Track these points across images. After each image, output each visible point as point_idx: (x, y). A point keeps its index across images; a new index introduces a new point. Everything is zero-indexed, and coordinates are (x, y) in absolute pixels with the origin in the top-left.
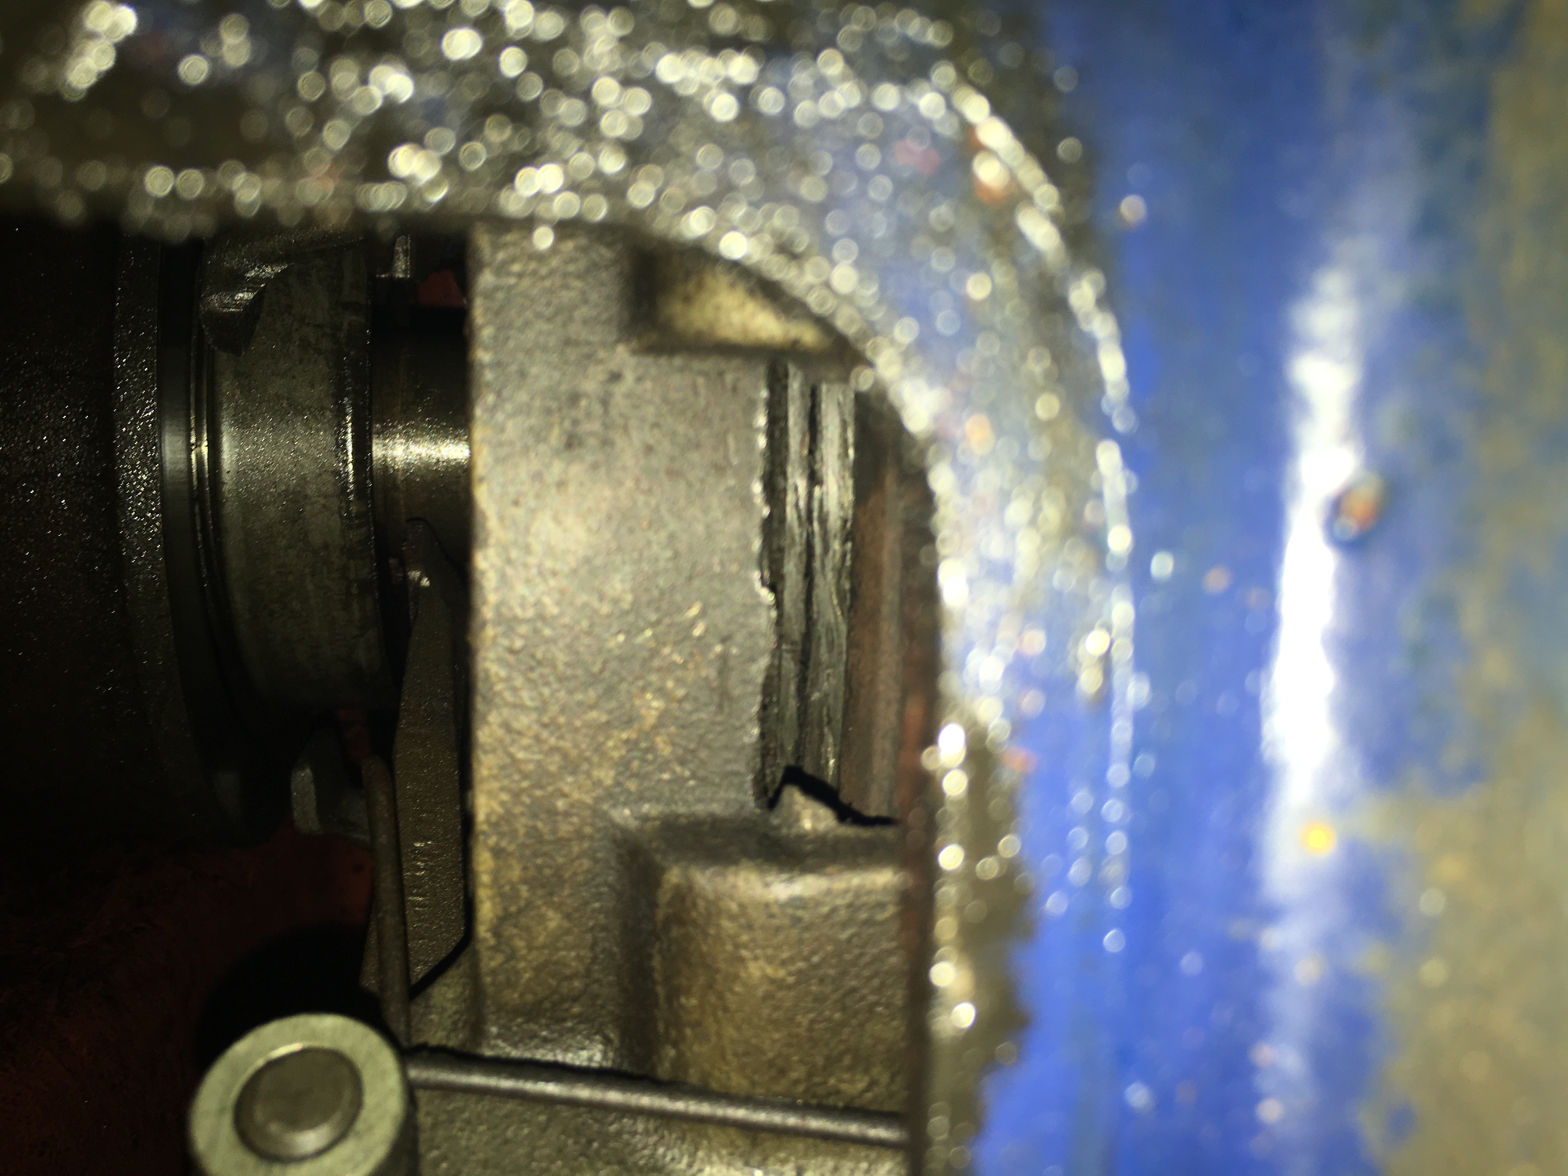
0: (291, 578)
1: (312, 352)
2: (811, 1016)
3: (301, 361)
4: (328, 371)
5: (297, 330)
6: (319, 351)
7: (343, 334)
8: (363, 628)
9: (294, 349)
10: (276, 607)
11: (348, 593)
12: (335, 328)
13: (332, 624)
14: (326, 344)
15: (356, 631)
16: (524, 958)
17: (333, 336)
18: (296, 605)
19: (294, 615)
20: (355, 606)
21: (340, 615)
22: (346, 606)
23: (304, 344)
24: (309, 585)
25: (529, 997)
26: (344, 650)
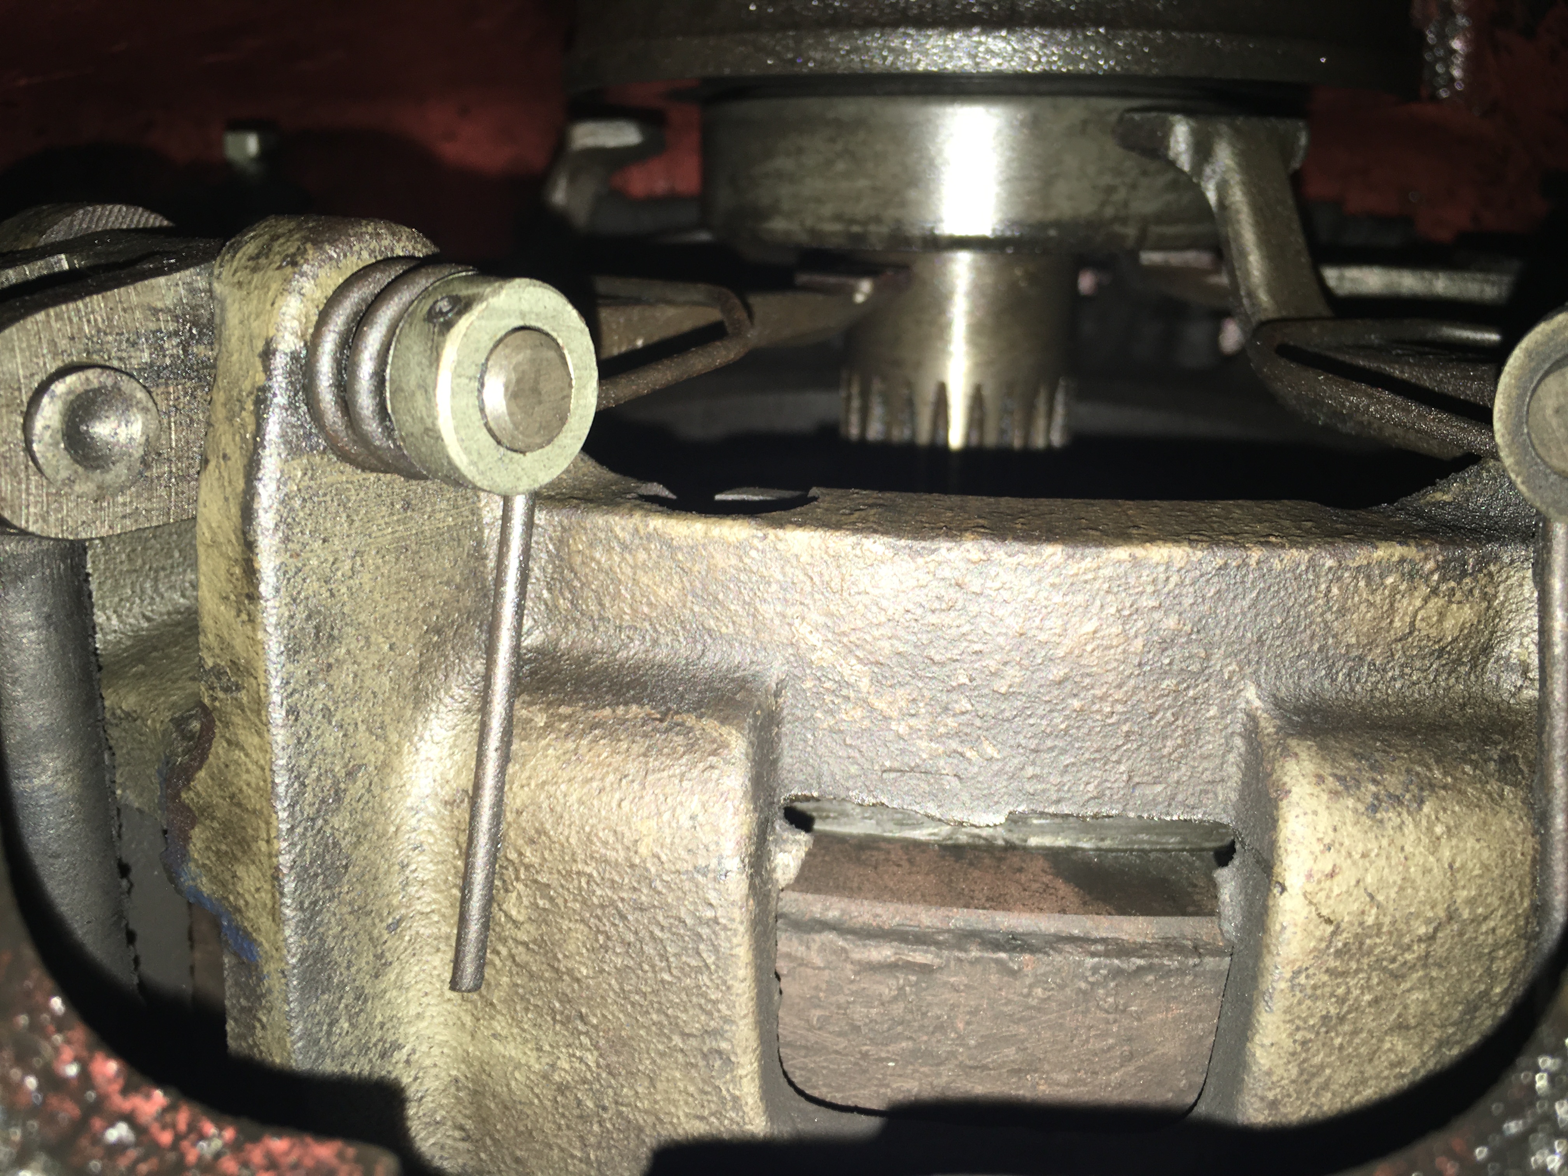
0: (871, 164)
1: (1102, 197)
2: (595, 874)
3: (1094, 187)
4: (1083, 215)
5: (1124, 182)
6: (1103, 204)
7: (1117, 228)
8: (813, 232)
9: (1107, 179)
10: (839, 147)
11: (852, 221)
12: (1124, 221)
13: (819, 200)
14: (1109, 212)
15: (809, 222)
16: (623, 559)
17: (1116, 219)
18: (841, 166)
19: (829, 163)
20: (837, 227)
21: (827, 210)
22: (838, 217)
23: (1110, 190)
24: (862, 183)
25: (578, 559)
26: (786, 206)
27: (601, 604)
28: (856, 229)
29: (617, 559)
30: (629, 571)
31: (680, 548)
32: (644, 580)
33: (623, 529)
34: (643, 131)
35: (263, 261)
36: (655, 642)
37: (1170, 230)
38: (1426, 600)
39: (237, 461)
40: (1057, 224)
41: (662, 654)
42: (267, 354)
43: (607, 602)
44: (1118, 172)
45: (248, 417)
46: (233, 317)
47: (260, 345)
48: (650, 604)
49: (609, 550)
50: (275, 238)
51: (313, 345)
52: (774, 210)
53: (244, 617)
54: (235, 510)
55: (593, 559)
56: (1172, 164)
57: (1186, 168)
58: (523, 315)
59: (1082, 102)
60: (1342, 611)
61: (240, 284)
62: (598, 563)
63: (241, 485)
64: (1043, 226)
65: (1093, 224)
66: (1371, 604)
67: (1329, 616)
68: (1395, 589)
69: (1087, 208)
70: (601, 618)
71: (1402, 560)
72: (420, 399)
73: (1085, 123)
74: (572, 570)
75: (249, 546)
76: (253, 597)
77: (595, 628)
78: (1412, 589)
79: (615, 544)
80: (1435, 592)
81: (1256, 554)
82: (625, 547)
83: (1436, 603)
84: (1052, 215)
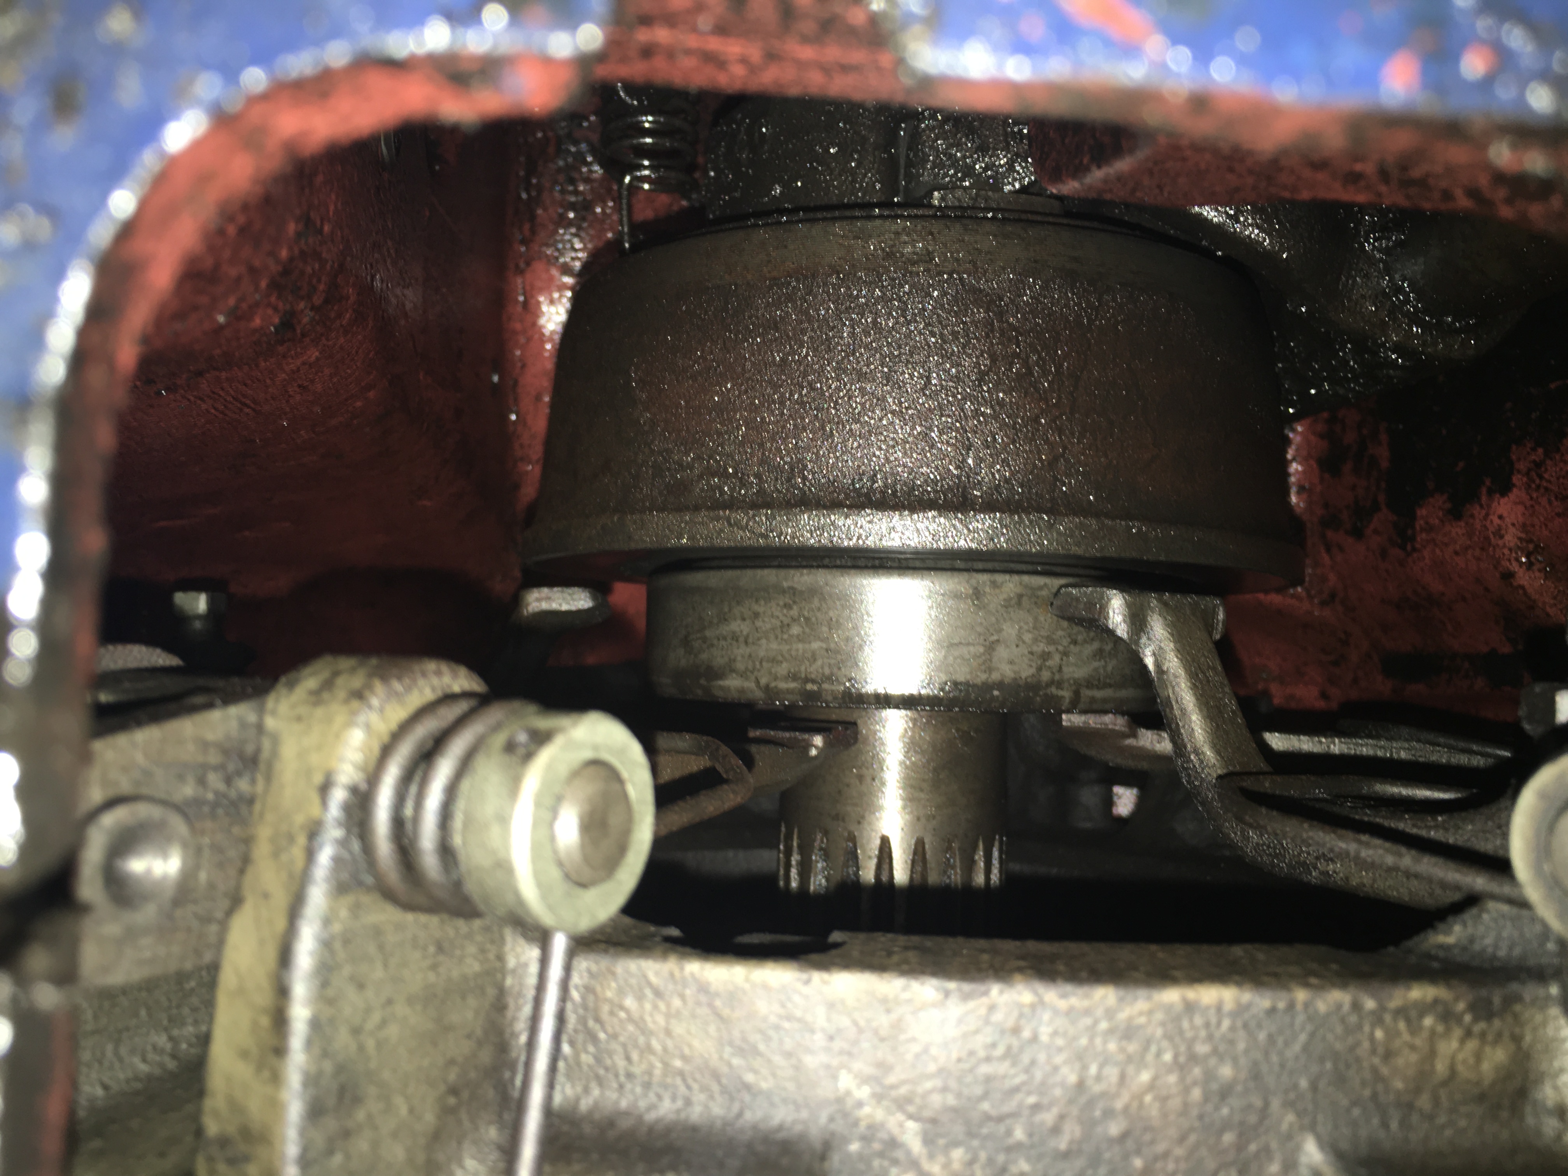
0: (825, 629)
1: (1039, 662)
3: (1031, 653)
4: (1023, 677)
5: (1057, 649)
6: (1039, 669)
7: (1053, 690)
8: (767, 689)
9: (1042, 647)
10: (794, 612)
11: (807, 680)
12: (1059, 685)
13: (773, 660)
14: (1046, 676)
15: (763, 681)
16: (655, 1007)
17: (1051, 683)
18: (795, 630)
19: (785, 627)
20: (793, 685)
21: (783, 669)
22: (794, 677)
23: (1045, 656)
24: (816, 645)
25: (606, 1008)
26: (740, 666)
27: (628, 1059)
28: (809, 687)
29: (648, 1006)
30: (661, 1020)
31: (717, 994)
32: (679, 1029)
33: (657, 974)
34: (594, 598)
35: (326, 695)
36: (688, 1102)
37: (1099, 694)
38: (1462, 1041)
39: (281, 899)
40: (1000, 685)
41: (696, 1114)
42: (325, 789)
43: (635, 1056)
44: (1050, 641)
45: (297, 853)
46: (289, 751)
47: (318, 779)
48: (684, 1058)
49: (640, 998)
50: (336, 674)
51: (373, 778)
52: (730, 669)
53: (266, 1074)
54: (271, 954)
55: (622, 1008)
56: (1111, 633)
57: (1125, 636)
58: (596, 748)
59: (1016, 578)
60: (1388, 1055)
61: (299, 719)
62: (627, 1011)
63: (281, 924)
64: (987, 687)
65: (1033, 686)
66: (1413, 1048)
67: (1376, 1061)
68: (1433, 1032)
69: (1026, 672)
70: (630, 1076)
71: (1436, 1001)
72: (495, 830)
73: (1020, 596)
74: (598, 1020)
75: (282, 992)
76: (280, 1051)
77: (621, 1087)
78: (1448, 1031)
79: (648, 992)
80: (1468, 1034)
81: (1301, 995)
82: (658, 993)
83: (1472, 1045)
84: (995, 676)
